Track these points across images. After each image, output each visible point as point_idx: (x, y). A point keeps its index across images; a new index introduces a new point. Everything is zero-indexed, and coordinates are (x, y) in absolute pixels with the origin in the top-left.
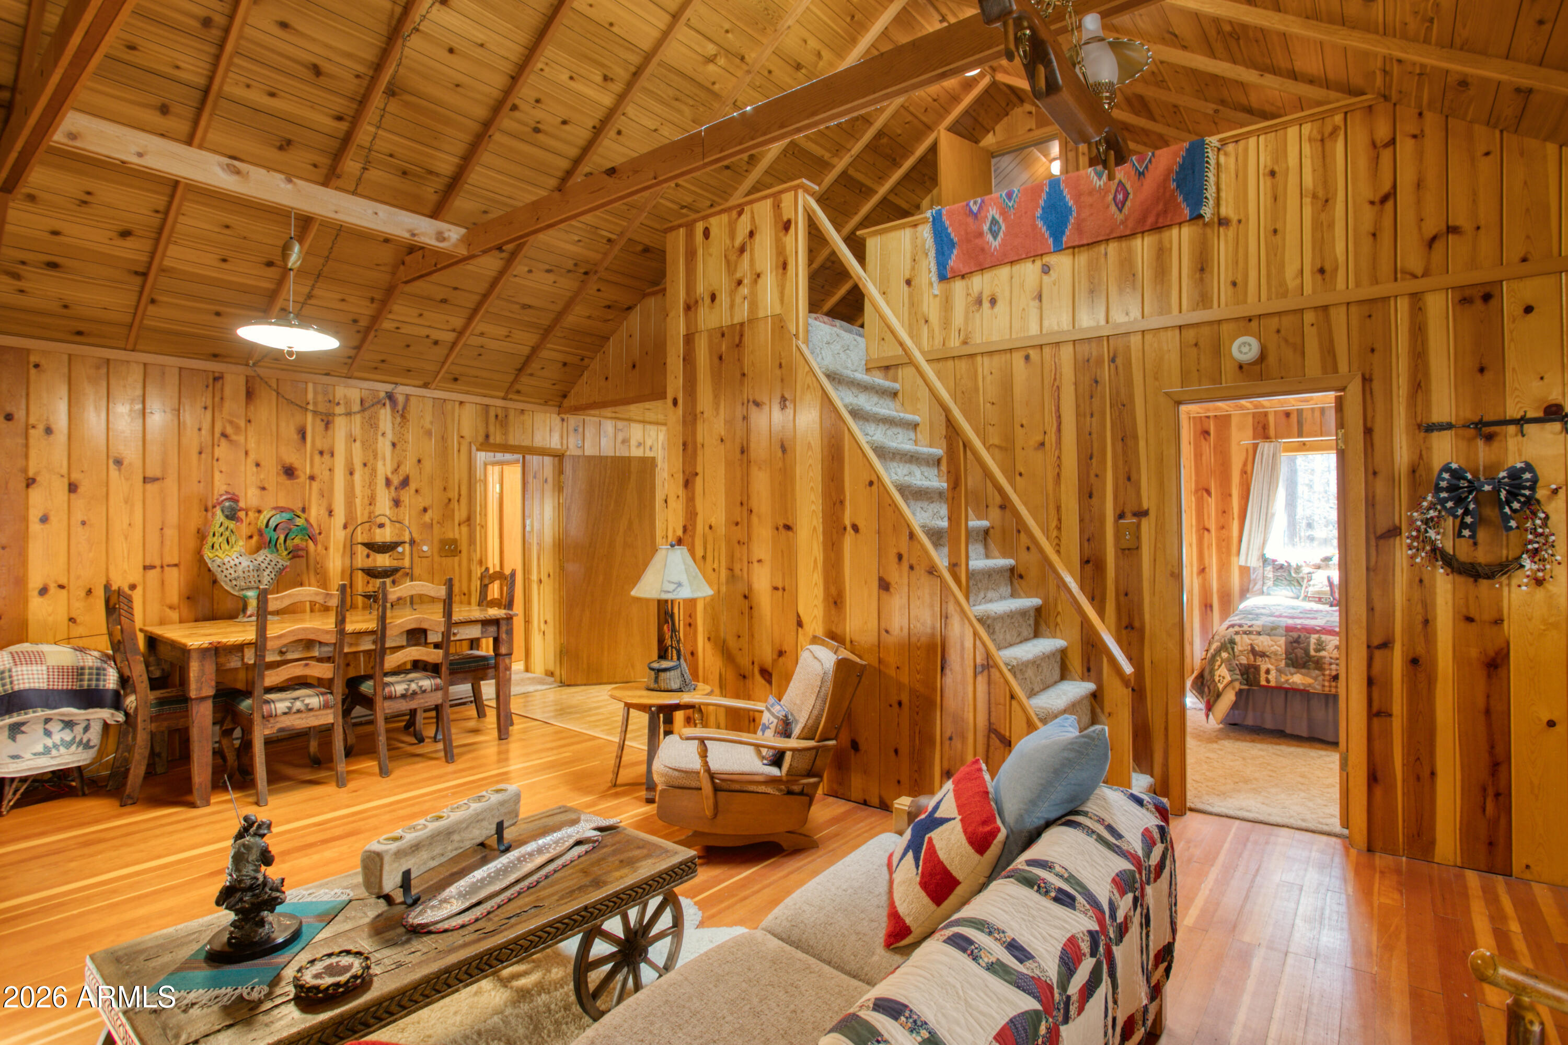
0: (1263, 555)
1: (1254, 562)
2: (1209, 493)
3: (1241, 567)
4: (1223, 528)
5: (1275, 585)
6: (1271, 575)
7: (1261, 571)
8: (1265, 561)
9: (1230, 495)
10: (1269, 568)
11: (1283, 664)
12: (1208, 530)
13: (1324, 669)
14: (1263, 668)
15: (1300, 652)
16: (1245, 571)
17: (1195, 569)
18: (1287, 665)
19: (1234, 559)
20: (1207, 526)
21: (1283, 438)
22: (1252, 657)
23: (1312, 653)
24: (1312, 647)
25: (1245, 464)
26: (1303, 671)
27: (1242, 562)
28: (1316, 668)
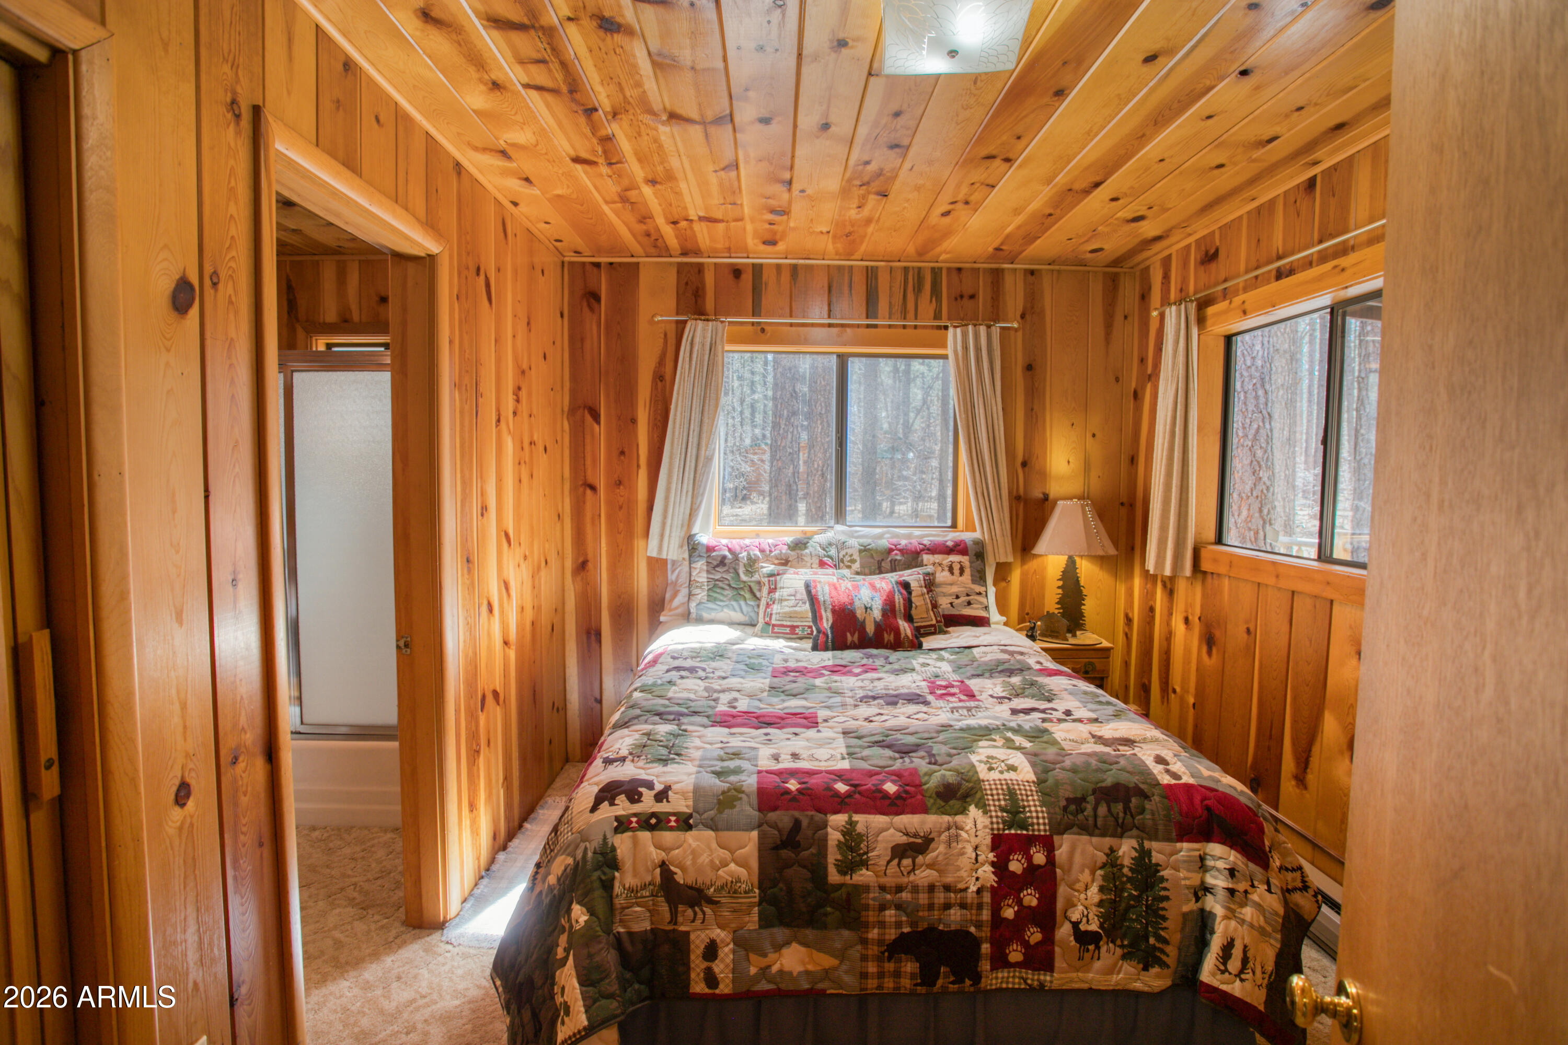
0: (690, 538)
1: (673, 551)
2: (596, 417)
3: (650, 560)
4: (619, 483)
5: (711, 599)
6: (703, 578)
7: (686, 568)
8: (693, 547)
9: (634, 421)
10: (700, 564)
11: (752, 920)
12: (593, 488)
13: (866, 926)
14: (698, 940)
15: (798, 876)
16: (657, 565)
17: (569, 564)
18: (765, 922)
19: (639, 543)
20: (590, 480)
21: (727, 315)
22: (664, 908)
23: (834, 876)
24: (833, 856)
25: (661, 362)
26: (809, 933)
27: (653, 552)
28: (845, 924)
